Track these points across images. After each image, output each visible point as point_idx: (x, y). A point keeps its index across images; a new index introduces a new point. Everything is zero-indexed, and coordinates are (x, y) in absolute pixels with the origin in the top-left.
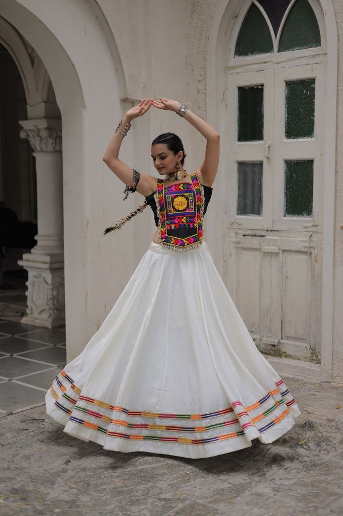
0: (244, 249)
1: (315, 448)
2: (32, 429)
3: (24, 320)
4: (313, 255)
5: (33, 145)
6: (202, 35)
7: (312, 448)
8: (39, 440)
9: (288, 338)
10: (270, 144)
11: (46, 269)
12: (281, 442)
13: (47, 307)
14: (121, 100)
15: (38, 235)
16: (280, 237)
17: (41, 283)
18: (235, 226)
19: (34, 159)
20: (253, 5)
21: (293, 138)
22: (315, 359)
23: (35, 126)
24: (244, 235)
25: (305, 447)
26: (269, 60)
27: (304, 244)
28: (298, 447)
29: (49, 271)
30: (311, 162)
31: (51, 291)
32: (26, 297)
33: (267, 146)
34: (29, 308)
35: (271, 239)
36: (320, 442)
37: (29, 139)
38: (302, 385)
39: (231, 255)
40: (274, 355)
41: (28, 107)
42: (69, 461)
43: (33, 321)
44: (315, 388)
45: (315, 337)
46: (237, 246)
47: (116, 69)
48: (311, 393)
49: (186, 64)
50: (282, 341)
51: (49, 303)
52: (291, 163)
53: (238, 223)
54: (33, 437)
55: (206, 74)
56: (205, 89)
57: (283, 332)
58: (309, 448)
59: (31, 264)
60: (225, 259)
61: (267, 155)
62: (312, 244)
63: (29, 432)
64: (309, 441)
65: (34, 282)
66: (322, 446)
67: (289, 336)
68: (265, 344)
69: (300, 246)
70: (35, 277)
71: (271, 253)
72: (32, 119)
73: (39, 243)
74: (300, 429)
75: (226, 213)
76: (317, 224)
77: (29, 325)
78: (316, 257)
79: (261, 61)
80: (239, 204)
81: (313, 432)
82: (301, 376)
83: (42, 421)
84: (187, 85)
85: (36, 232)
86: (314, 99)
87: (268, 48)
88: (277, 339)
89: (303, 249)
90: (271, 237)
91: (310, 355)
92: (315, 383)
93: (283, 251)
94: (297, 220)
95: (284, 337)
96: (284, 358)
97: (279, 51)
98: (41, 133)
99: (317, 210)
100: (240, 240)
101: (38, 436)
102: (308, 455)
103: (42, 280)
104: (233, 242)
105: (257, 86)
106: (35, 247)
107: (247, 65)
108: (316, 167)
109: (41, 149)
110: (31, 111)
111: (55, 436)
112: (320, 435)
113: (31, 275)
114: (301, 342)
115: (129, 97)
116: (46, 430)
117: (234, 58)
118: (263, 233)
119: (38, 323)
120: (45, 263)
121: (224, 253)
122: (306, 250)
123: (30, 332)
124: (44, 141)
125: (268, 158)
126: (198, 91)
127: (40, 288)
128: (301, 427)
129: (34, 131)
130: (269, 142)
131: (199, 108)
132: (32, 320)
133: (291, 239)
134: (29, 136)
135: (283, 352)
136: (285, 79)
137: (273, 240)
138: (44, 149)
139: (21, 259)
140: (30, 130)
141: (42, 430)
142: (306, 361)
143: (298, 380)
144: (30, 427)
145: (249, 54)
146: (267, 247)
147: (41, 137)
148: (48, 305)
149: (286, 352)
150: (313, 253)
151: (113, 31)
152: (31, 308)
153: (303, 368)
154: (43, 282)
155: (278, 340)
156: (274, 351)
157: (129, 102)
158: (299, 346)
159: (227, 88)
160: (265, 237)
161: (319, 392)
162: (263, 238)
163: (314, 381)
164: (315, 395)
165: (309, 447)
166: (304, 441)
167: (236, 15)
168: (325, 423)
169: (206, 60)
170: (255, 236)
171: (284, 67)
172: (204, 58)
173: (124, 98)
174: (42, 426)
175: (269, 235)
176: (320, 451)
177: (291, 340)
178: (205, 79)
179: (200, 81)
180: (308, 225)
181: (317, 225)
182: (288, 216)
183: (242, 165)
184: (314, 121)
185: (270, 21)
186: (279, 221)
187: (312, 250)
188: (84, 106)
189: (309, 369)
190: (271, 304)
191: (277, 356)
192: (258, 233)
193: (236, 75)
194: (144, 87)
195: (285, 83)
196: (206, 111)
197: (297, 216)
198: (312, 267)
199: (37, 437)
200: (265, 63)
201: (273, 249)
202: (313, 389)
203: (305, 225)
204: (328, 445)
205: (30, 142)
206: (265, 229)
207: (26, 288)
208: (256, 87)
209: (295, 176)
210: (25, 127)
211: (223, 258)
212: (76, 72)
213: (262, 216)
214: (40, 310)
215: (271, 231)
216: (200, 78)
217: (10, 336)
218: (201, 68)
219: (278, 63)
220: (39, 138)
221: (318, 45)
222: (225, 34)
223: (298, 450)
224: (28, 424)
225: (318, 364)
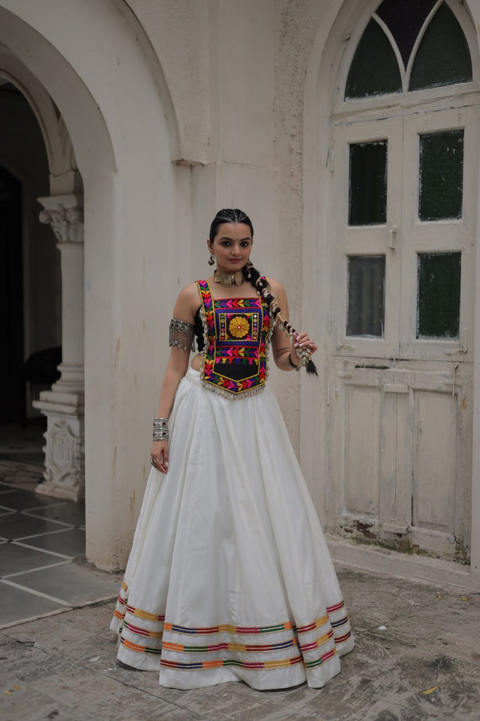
0: (356, 386)
1: (449, 702)
2: (11, 658)
3: (40, 489)
4: (460, 398)
5: (58, 232)
6: (297, 68)
7: (443, 701)
8: (18, 677)
9: (421, 524)
10: (396, 229)
11: (72, 414)
12: (396, 690)
13: (73, 471)
14: (172, 162)
15: (62, 364)
16: (410, 369)
17: (65, 435)
18: (343, 352)
19: (59, 253)
20: (372, 21)
21: (430, 220)
22: (462, 556)
23: (60, 205)
24: (357, 367)
25: (433, 700)
26: (395, 102)
27: (447, 381)
28: (422, 700)
29: (75, 417)
30: (457, 256)
31: (79, 447)
32: (43, 455)
33: (391, 231)
34: (48, 471)
35: (397, 373)
36: (458, 692)
37: (52, 224)
38: (440, 597)
39: (337, 396)
40: (400, 550)
41: (51, 177)
42: (56, 713)
43: (53, 491)
44: (459, 602)
45: (462, 524)
46: (347, 382)
47: (166, 116)
48: (454, 610)
49: (274, 111)
50: (412, 528)
51: (76, 464)
52: (427, 257)
53: (347, 347)
54: (10, 670)
55: (302, 126)
56: (301, 148)
57: (414, 514)
58: (438, 703)
59: (50, 406)
60: (328, 402)
61: (391, 245)
62: (457, 381)
63: (6, 663)
64: (440, 690)
65: (56, 433)
66: (460, 699)
67: (425, 521)
68: (386, 532)
69: (440, 383)
70: (57, 425)
71: (397, 393)
72: (56, 195)
73: (64, 376)
74: (428, 669)
75: (330, 332)
76: (465, 350)
77: (46, 496)
78: (464, 401)
79: (383, 105)
80: (350, 320)
81: (449, 675)
82: (440, 583)
83: (30, 644)
84: (274, 141)
85: (59, 361)
86: (462, 160)
87: (395, 86)
88: (404, 525)
89: (445, 389)
90: (396, 370)
91: (454, 551)
92: (460, 595)
93: (415, 390)
94: (436, 344)
95: (415, 522)
96: (416, 555)
97: (410, 89)
98: (68, 215)
99: (466, 329)
100: (351, 373)
101: (18, 669)
102: (437, 714)
103: (66, 429)
104: (340, 377)
105: (377, 142)
106: (58, 382)
107: (363, 111)
108: (464, 262)
109: (69, 239)
110: (54, 183)
111: (44, 670)
112: (458, 680)
113: (51, 422)
114: (441, 531)
115: (185, 158)
116: (32, 659)
117: (345, 101)
118: (385, 364)
119: (59, 493)
120: (71, 405)
121: (326, 393)
122: (449, 389)
123: (48, 507)
124: (72, 227)
125: (393, 249)
126: (290, 151)
127: (62, 442)
128: (430, 666)
129: (59, 213)
130: (395, 226)
131: (292, 176)
132: (52, 488)
133: (426, 372)
134: (51, 220)
135: (414, 545)
136: (419, 131)
137: (401, 373)
138: (72, 239)
139: (38, 398)
140: (54, 212)
141: (27, 660)
142: (449, 561)
143: (435, 590)
144: (10, 655)
145: (367, 94)
146: (391, 385)
147: (68, 222)
148: (74, 467)
149: (418, 546)
150: (459, 394)
151: (160, 59)
152: (51, 471)
153: (442, 570)
154: (67, 433)
155: (406, 527)
156: (401, 544)
157: (186, 165)
158: (438, 536)
159: (333, 146)
160: (387, 370)
161: (465, 609)
162: (384, 370)
163: (460, 591)
164: (459, 614)
165: (439, 700)
166: (433, 689)
167: (347, 37)
168: (469, 661)
169: (303, 103)
170: (373, 367)
171: (417, 113)
172: (300, 101)
173: (177, 159)
174: (27, 653)
175: (394, 367)
176: (455, 707)
177: (425, 528)
178: (301, 133)
179: (293, 136)
180: (453, 351)
181: (466, 352)
182: (422, 338)
183: (354, 260)
184: (462, 194)
185: (398, 44)
186: (408, 345)
187: (458, 390)
188: (116, 170)
189: (452, 573)
190: (396, 471)
191: (404, 552)
192: (378, 363)
193: (347, 126)
194: (208, 144)
195: (418, 137)
196: (302, 179)
197: (435, 337)
198: (459, 415)
199: (16, 671)
200: (389, 107)
201: (400, 387)
202: (457, 604)
203: (448, 350)
204: (470, 698)
205: (53, 229)
206: (389, 357)
207: (44, 442)
208: (375, 144)
209: (433, 277)
210: (46, 207)
211: (326, 400)
212: (103, 119)
213: (384, 337)
214: (63, 473)
215: (397, 360)
216: (294, 132)
217: (14, 511)
218: (295, 116)
219: (409, 107)
220: (65, 223)
221: (468, 79)
222: (332, 65)
223: (421, 704)
224: (7, 649)
225: (467, 566)
